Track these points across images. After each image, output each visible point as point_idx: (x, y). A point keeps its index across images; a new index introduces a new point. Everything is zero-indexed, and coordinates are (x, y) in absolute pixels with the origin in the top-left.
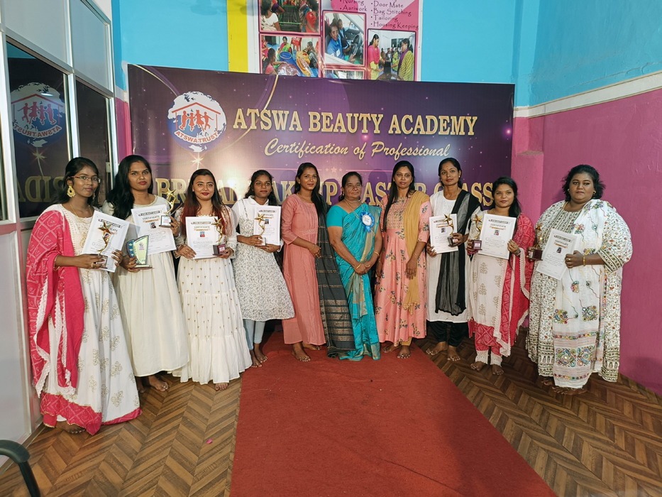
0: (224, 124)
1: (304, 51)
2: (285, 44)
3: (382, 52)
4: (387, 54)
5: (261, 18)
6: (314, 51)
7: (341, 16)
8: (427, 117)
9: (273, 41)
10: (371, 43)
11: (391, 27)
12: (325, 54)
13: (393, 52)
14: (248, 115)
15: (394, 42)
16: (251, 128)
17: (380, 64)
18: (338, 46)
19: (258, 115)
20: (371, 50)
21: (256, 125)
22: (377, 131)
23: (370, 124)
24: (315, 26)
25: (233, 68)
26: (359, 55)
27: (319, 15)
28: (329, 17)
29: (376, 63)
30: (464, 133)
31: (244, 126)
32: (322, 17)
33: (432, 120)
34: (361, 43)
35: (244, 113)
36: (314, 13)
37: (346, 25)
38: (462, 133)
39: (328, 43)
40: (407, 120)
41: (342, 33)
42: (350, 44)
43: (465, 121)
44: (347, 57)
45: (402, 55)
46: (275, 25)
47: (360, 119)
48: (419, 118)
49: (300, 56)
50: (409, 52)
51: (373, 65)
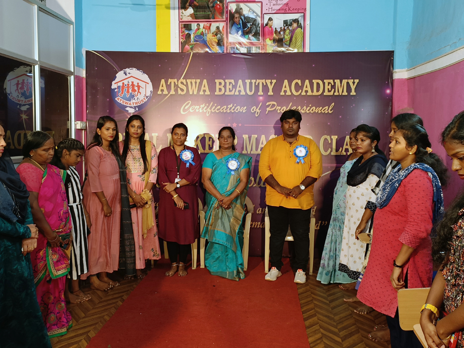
0: (151, 91)
1: (213, 34)
2: (198, 29)
3: (276, 30)
4: (280, 32)
5: (181, 11)
6: (221, 33)
7: (242, 5)
8: (313, 81)
9: (189, 28)
10: (267, 25)
11: (283, 11)
12: (229, 35)
13: (284, 30)
14: (169, 84)
15: (285, 22)
16: (171, 93)
17: (274, 41)
18: (240, 28)
19: (177, 84)
20: (266, 29)
21: (175, 91)
22: (271, 93)
23: (265, 88)
24: (221, 14)
25: (160, 49)
26: (256, 35)
27: (225, 6)
28: (233, 7)
29: (270, 40)
30: (347, 94)
31: (166, 92)
32: (227, 7)
33: (318, 84)
34: (259, 24)
35: (166, 82)
36: (221, 5)
37: (246, 12)
38: (345, 93)
39: (232, 26)
40: (297, 83)
41: (243, 18)
42: (249, 26)
43: (348, 83)
44: (247, 36)
45: (292, 32)
46: (191, 15)
47: (257, 84)
48: (307, 82)
49: (209, 37)
50: (299, 29)
51: (269, 42)
